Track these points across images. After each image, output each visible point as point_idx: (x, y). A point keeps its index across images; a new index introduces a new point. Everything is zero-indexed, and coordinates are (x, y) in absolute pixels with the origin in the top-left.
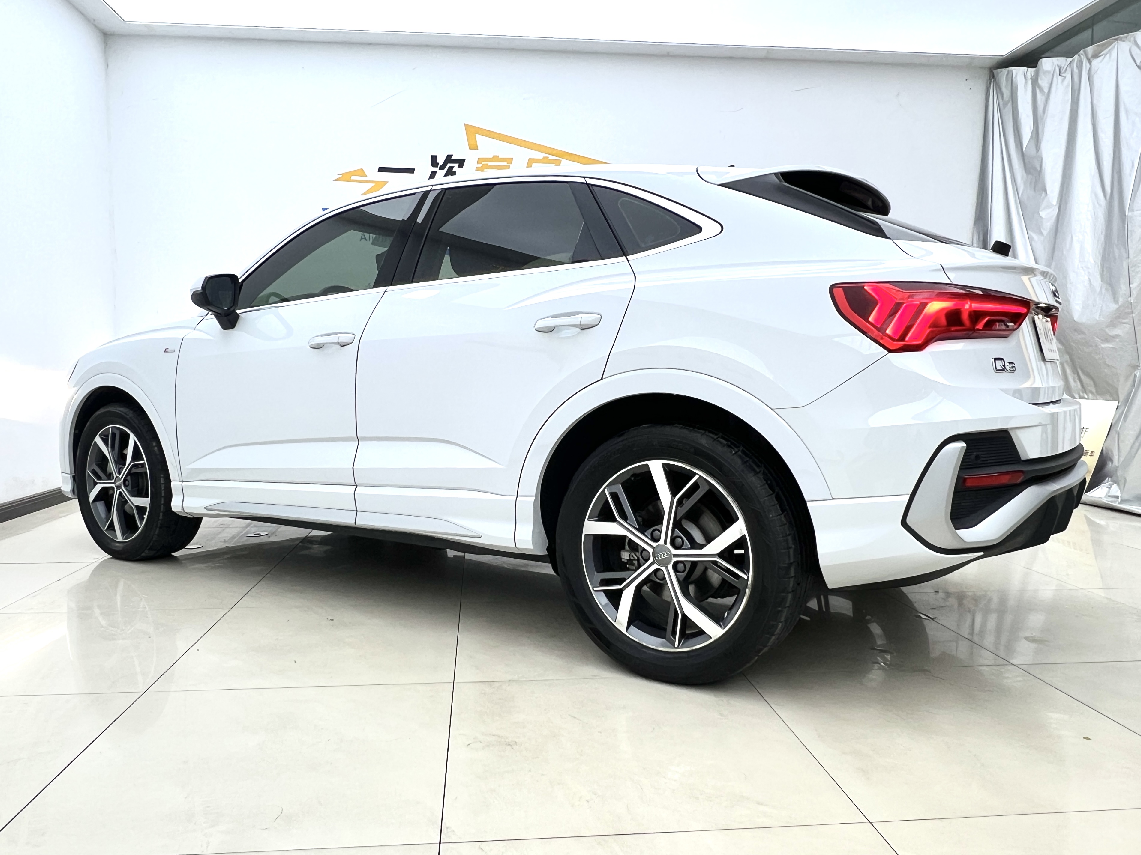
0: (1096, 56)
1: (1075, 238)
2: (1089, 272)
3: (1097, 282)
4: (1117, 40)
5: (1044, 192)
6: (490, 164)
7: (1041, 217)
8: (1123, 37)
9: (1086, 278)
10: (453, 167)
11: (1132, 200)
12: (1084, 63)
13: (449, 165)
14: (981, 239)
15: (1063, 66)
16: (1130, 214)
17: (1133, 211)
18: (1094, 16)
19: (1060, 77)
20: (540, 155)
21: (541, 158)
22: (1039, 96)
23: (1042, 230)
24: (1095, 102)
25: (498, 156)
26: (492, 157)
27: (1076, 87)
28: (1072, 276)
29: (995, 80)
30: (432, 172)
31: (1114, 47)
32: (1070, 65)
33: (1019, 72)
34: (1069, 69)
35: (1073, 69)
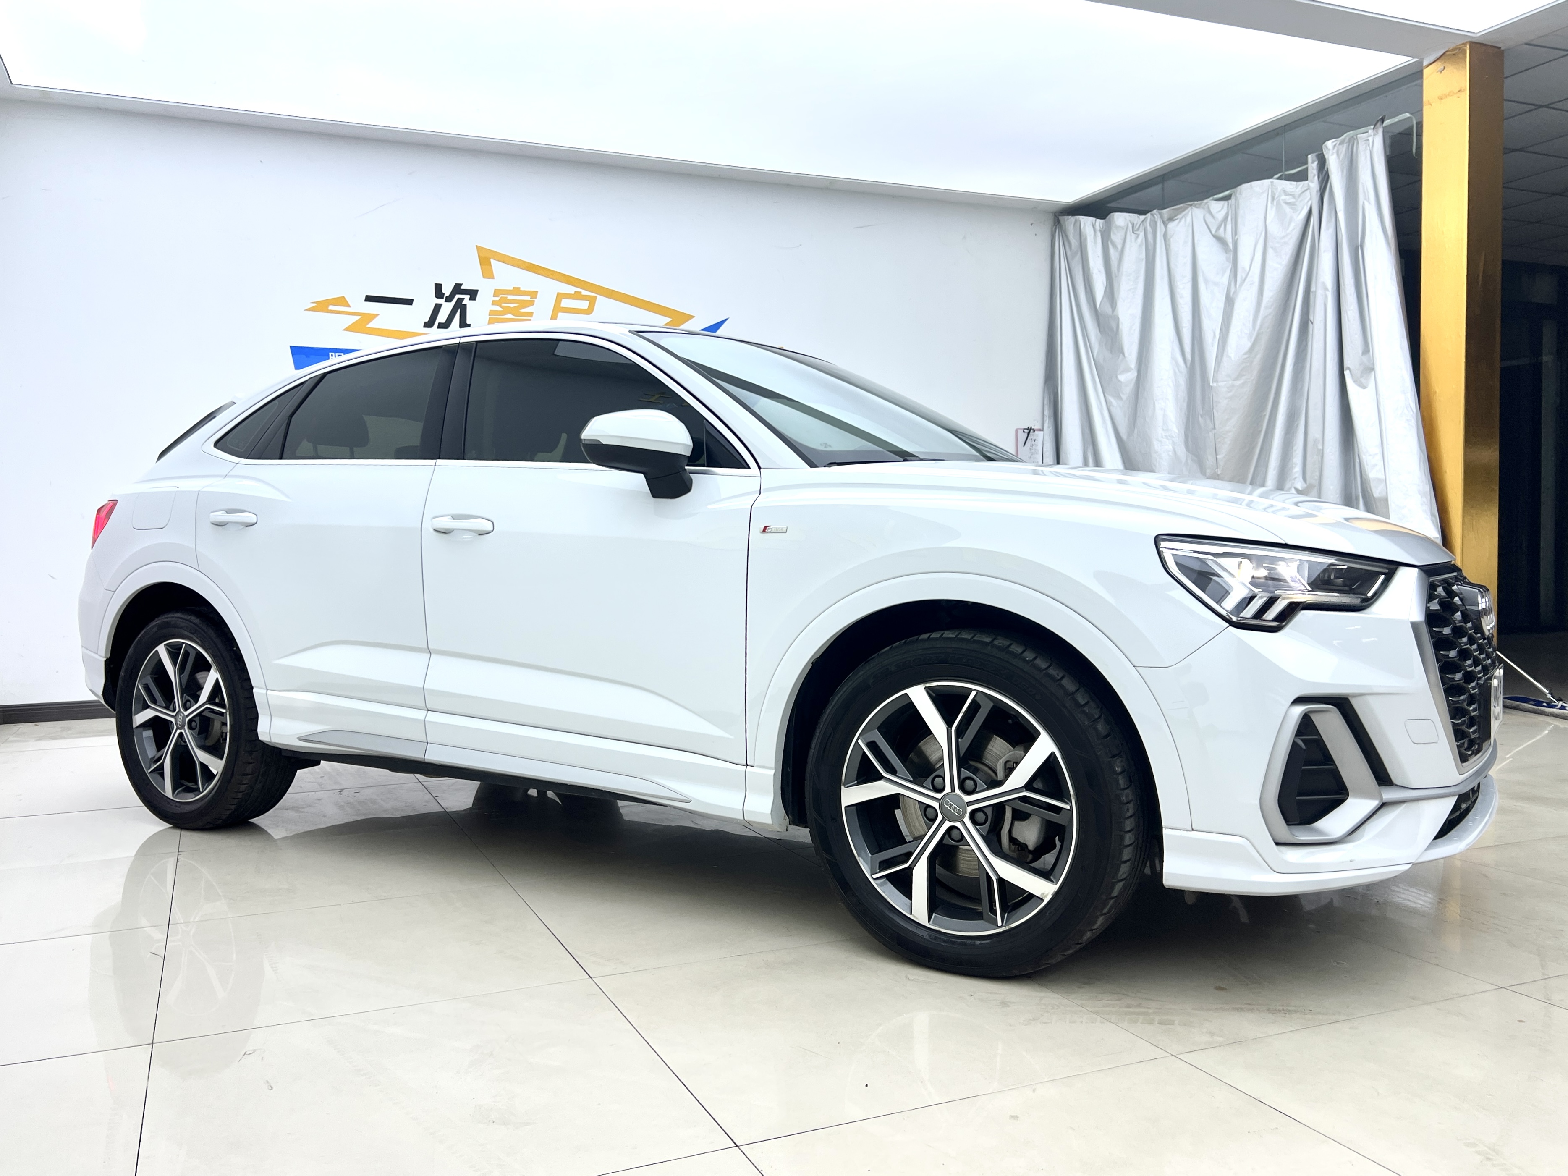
0: (1171, 219)
1: (1157, 405)
2: (1173, 442)
3: (1182, 452)
4: (1191, 205)
5: (1121, 355)
6: (510, 297)
7: (1119, 381)
8: (1197, 204)
9: (1171, 447)
10: (463, 299)
11: (1216, 370)
12: (1158, 224)
13: (458, 296)
14: (1052, 399)
15: (1135, 223)
16: (1215, 384)
17: (1217, 381)
18: (1164, 175)
19: (1133, 234)
20: (571, 290)
21: (573, 293)
22: (1112, 251)
23: (1122, 395)
24: (1172, 266)
25: (520, 288)
26: (512, 289)
27: (1151, 247)
28: (1156, 445)
29: (1061, 227)
30: (436, 305)
31: (1188, 212)
32: (1143, 224)
33: (1087, 222)
34: (1142, 228)
35: (1147, 227)
